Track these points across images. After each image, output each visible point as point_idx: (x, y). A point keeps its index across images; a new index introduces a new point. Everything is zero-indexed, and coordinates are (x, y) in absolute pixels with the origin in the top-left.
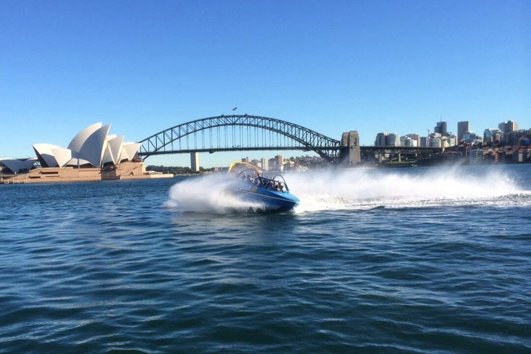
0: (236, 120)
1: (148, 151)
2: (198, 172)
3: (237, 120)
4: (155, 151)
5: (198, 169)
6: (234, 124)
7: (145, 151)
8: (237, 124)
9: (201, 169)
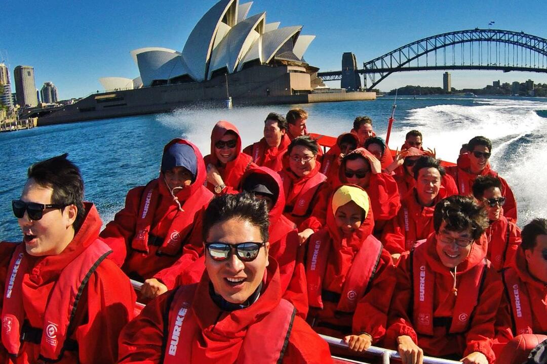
0: (492, 36)
1: (390, 67)
2: (450, 93)
3: (494, 35)
4: (398, 67)
5: (450, 90)
6: (490, 40)
7: (387, 67)
8: (494, 40)
9: (453, 89)
